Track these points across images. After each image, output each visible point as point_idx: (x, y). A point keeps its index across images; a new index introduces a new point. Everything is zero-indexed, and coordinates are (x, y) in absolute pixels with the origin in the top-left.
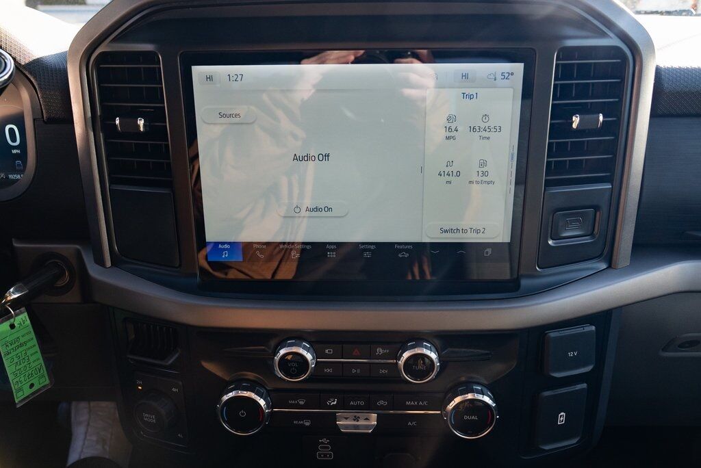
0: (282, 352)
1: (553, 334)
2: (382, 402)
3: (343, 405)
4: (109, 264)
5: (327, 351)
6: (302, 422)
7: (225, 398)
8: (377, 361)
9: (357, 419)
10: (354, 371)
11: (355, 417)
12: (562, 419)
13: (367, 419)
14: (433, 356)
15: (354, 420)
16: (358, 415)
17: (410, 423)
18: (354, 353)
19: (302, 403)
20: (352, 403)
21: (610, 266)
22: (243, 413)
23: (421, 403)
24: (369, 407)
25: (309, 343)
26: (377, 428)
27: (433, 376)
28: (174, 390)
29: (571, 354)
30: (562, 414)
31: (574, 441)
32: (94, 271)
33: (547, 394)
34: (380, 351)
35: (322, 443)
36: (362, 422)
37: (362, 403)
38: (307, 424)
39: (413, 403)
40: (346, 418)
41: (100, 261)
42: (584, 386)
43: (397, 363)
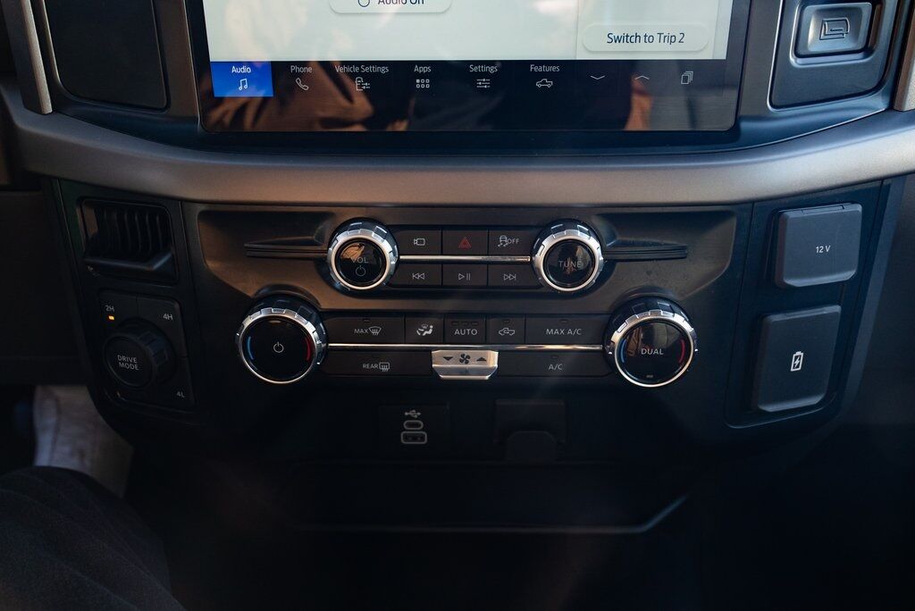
0: (342, 238)
1: (792, 214)
2: (506, 331)
3: (443, 337)
4: (48, 108)
5: (416, 242)
6: (376, 366)
7: (248, 322)
8: (499, 258)
9: (465, 359)
10: (461, 277)
11: (463, 356)
12: (797, 362)
13: (482, 360)
14: (594, 244)
15: (461, 361)
16: (466, 353)
17: (551, 367)
18: (461, 245)
19: (375, 332)
20: (457, 332)
21: (891, 107)
22: (279, 348)
23: (570, 332)
24: (485, 340)
25: (386, 227)
26: (497, 374)
27: (592, 279)
28: (166, 317)
29: (820, 250)
30: (798, 353)
31: (814, 400)
32: (23, 121)
33: (777, 318)
34: (504, 240)
35: (410, 417)
36: (473, 365)
37: (475, 332)
38: (385, 369)
39: (557, 332)
40: (448, 359)
41: (33, 104)
42: (837, 309)
43: (532, 262)
